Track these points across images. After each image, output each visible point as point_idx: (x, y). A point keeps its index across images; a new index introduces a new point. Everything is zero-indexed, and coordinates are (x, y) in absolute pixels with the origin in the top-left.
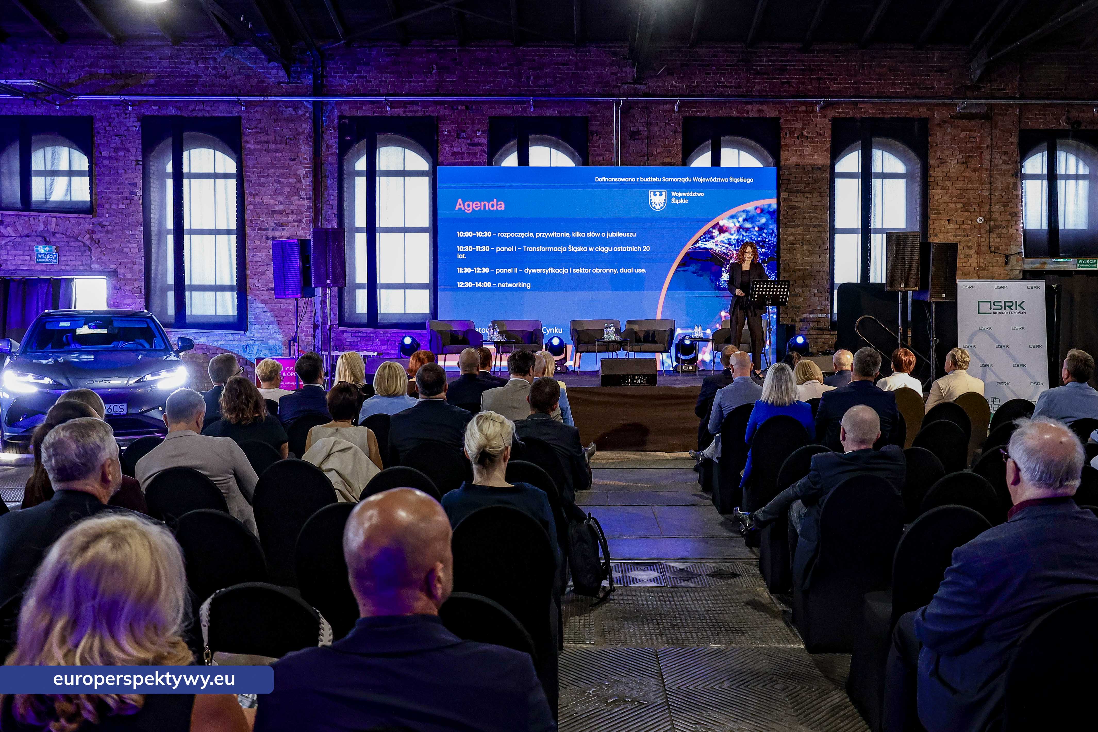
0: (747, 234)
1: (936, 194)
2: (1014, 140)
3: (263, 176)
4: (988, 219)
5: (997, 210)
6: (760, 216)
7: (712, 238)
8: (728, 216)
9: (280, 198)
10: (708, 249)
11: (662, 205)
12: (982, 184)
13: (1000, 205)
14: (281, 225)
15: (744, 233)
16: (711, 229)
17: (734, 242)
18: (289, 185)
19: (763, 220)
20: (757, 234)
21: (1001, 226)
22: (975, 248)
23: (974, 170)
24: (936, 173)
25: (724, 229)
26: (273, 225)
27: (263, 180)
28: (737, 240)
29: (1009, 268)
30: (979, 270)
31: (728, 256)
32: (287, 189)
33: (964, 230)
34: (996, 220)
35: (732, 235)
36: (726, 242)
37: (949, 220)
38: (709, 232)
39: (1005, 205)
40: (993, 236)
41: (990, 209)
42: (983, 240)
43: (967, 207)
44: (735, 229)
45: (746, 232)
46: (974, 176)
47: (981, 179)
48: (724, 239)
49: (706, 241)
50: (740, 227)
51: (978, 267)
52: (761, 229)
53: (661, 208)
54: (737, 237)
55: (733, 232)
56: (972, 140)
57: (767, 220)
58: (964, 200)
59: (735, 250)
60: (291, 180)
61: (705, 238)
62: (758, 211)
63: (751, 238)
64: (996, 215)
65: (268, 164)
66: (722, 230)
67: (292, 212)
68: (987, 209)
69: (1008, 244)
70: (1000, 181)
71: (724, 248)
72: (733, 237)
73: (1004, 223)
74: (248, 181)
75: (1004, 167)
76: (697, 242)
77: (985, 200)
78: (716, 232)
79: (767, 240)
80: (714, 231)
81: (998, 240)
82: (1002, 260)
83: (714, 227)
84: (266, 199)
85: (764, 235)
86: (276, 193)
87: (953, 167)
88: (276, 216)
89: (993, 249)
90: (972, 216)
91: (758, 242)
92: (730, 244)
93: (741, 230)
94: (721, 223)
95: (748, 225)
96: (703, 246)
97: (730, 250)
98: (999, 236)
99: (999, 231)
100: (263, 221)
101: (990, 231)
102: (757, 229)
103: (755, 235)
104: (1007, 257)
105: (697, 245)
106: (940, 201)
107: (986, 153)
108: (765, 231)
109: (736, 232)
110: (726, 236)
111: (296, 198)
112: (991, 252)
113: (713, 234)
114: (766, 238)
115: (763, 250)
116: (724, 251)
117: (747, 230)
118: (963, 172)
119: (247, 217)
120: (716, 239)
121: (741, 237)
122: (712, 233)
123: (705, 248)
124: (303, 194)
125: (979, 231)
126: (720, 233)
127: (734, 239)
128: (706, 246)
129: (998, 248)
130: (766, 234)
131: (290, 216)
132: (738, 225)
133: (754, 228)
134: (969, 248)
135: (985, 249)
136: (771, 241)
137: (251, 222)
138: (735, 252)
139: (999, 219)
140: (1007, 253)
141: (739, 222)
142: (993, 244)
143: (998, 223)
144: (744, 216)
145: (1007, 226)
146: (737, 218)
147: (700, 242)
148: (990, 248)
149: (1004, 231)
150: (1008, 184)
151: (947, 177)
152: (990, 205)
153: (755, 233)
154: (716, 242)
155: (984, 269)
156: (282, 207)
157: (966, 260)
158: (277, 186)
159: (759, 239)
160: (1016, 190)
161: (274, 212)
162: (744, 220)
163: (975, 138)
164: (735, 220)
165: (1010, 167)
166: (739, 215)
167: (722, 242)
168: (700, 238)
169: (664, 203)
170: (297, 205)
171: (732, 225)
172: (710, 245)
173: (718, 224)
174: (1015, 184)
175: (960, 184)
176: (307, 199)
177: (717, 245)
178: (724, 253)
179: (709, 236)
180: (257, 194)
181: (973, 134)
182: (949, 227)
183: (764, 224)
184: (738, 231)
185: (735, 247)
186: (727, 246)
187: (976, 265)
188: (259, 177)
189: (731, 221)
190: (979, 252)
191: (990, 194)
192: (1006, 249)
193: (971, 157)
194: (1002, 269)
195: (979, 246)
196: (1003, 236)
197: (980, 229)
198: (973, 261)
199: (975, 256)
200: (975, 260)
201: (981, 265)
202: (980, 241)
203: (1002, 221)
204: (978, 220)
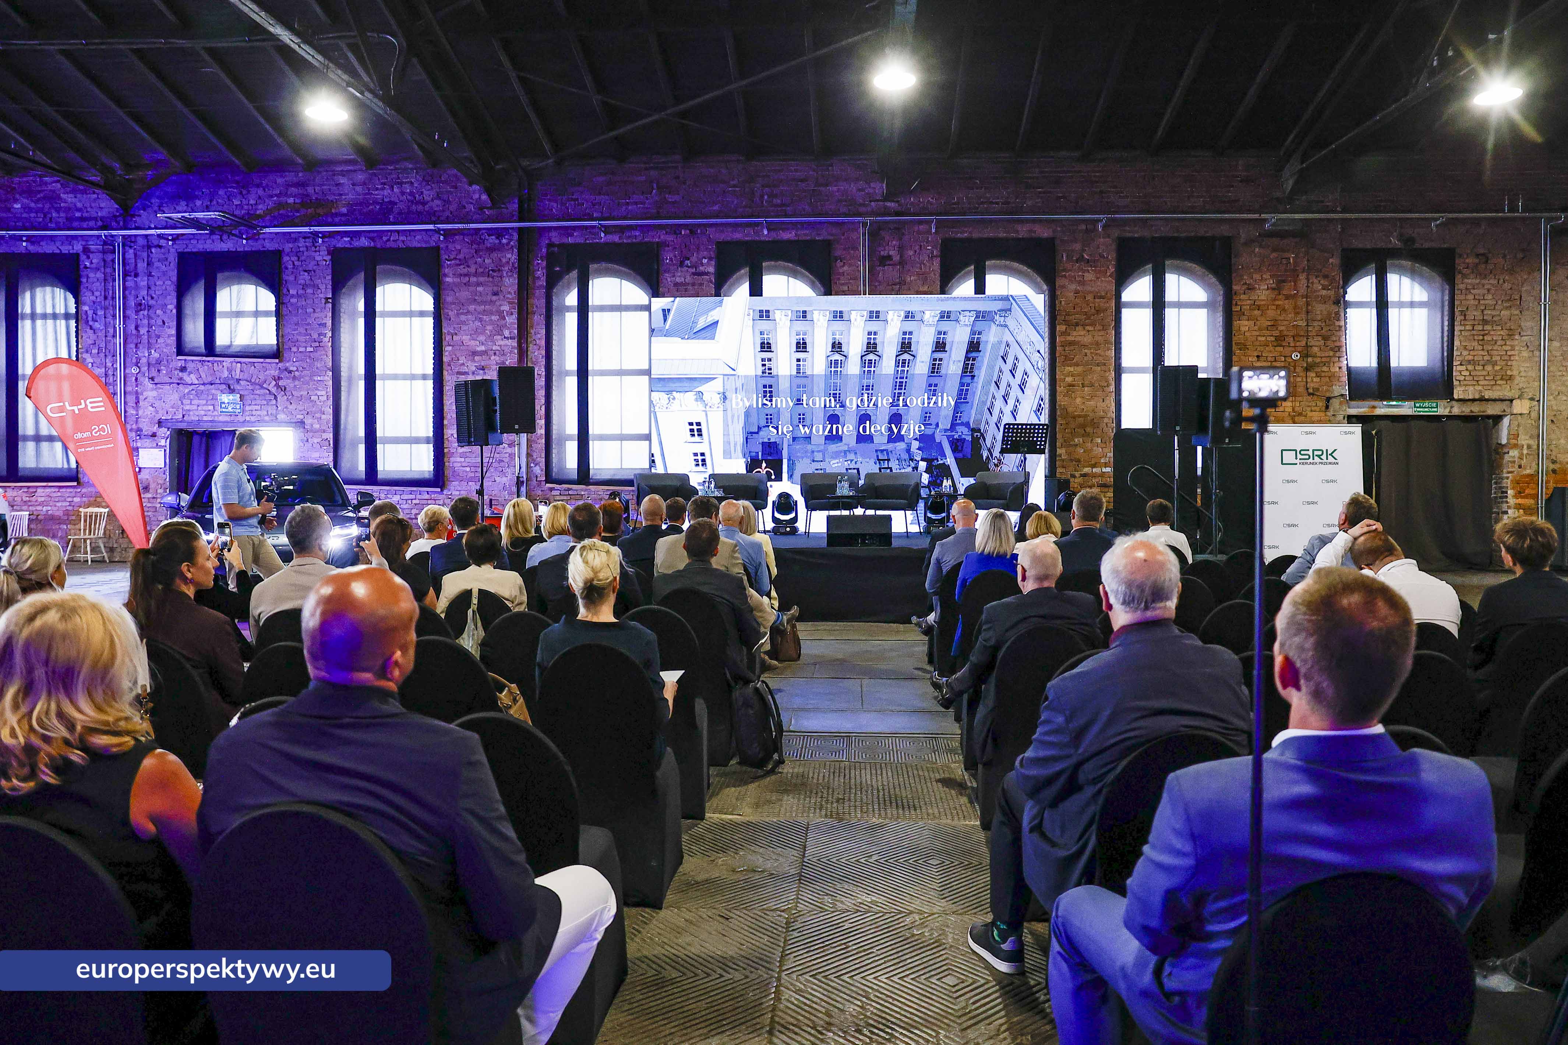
1: (1243, 325)
2: (1335, 261)
3: (462, 314)
4: (1305, 355)
5: (1316, 343)
9: (482, 338)
12: (1297, 313)
13: (1320, 338)
14: (483, 369)
18: (491, 322)
21: (1320, 363)
23: (1287, 297)
24: (1244, 301)
26: (474, 368)
27: (463, 318)
29: (1330, 411)
30: (1294, 416)
32: (489, 328)
34: (1314, 356)
37: (1258, 357)
39: (1326, 338)
40: (1311, 374)
41: (1307, 343)
42: (1298, 379)
43: (1280, 340)
46: (1288, 304)
47: (1296, 308)
51: (1294, 412)
56: (1284, 261)
58: (1276, 333)
60: (493, 318)
64: (1315, 350)
65: (468, 299)
67: (495, 354)
68: (1303, 343)
69: (1329, 384)
70: (1320, 309)
73: (1324, 359)
74: (446, 319)
75: (1324, 292)
77: (1302, 333)
81: (1318, 379)
82: (1321, 404)
84: (466, 338)
86: (476, 332)
87: (1262, 294)
88: (477, 358)
89: (1311, 391)
90: (1287, 351)
98: (1318, 375)
99: (1318, 369)
100: (463, 364)
101: (1307, 369)
104: (1328, 399)
106: (1247, 334)
107: (1302, 277)
111: (499, 337)
112: (1309, 394)
118: (1275, 300)
119: (445, 359)
124: (507, 333)
125: (1295, 369)
129: (1318, 389)
131: (493, 357)
135: (1301, 390)
137: (449, 365)
139: (1318, 355)
140: (1328, 395)
142: (1311, 385)
143: (1318, 360)
145: (1329, 362)
148: (1307, 389)
149: (1325, 369)
150: (1329, 314)
151: (1256, 306)
152: (1307, 338)
155: (1300, 414)
156: (483, 348)
158: (478, 324)
160: (1339, 320)
161: (474, 353)
163: (1287, 258)
165: (1331, 293)
170: (500, 346)
174: (1337, 314)
175: (1271, 313)
176: (511, 338)
180: (456, 334)
181: (1286, 255)
182: (1258, 364)
187: (1290, 410)
188: (458, 314)
190: (1294, 395)
191: (1307, 325)
192: (1328, 391)
193: (1284, 281)
194: (1322, 414)
195: (1295, 387)
196: (1324, 374)
197: (1295, 366)
198: (1287, 404)
199: (1290, 399)
200: (1290, 403)
201: (1297, 409)
202: (1295, 380)
203: (1322, 357)
204: (1293, 356)
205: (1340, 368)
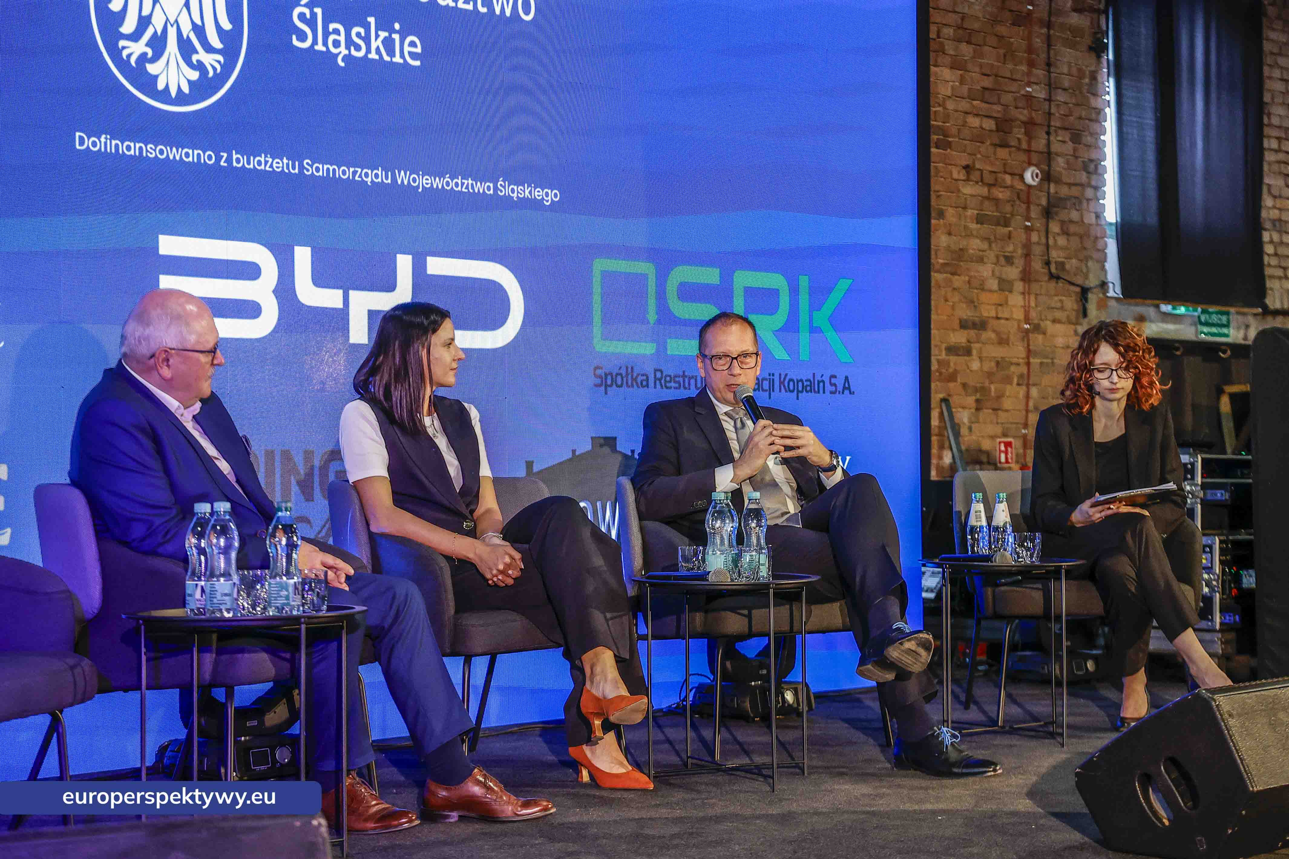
4: (1047, 177)
5: (1062, 146)
12: (1032, 65)
13: (1066, 135)
21: (1068, 198)
22: (1020, 263)
23: (1017, 20)
30: (1027, 331)
33: (996, 201)
34: (1058, 181)
37: (967, 168)
39: (1076, 138)
40: (1054, 227)
41: (1048, 144)
42: (1035, 237)
43: (1002, 131)
46: (1017, 36)
47: (1030, 50)
51: (1027, 320)
58: (997, 111)
64: (1060, 163)
68: (1044, 142)
69: (1082, 254)
70: (1066, 60)
73: (1075, 191)
75: (1073, 19)
77: (1039, 117)
81: (1062, 241)
82: (1071, 303)
89: (1054, 268)
90: (1015, 160)
98: (1064, 231)
99: (1063, 215)
101: (1048, 213)
104: (1084, 292)
106: (950, 106)
112: (1052, 276)
118: (997, 19)
125: (1028, 208)
129: (1061, 266)
134: (1009, 260)
135: (1037, 265)
139: (1065, 179)
140: (1079, 280)
142: (1054, 254)
143: (1064, 191)
145: (1080, 203)
148: (1048, 263)
149: (1074, 215)
150: (1080, 74)
152: (1048, 133)
155: (1037, 328)
157: (995, 298)
160: (1093, 95)
175: (990, 56)
182: (967, 190)
187: (1019, 314)
190: (1027, 277)
191: (1048, 99)
192: (1078, 271)
194: (1070, 330)
195: (1027, 255)
196: (1072, 228)
197: (1028, 203)
198: (1016, 300)
199: (1019, 286)
200: (1020, 298)
201: (1033, 314)
202: (1028, 239)
203: (1070, 185)
204: (1028, 176)
205: (1098, 216)
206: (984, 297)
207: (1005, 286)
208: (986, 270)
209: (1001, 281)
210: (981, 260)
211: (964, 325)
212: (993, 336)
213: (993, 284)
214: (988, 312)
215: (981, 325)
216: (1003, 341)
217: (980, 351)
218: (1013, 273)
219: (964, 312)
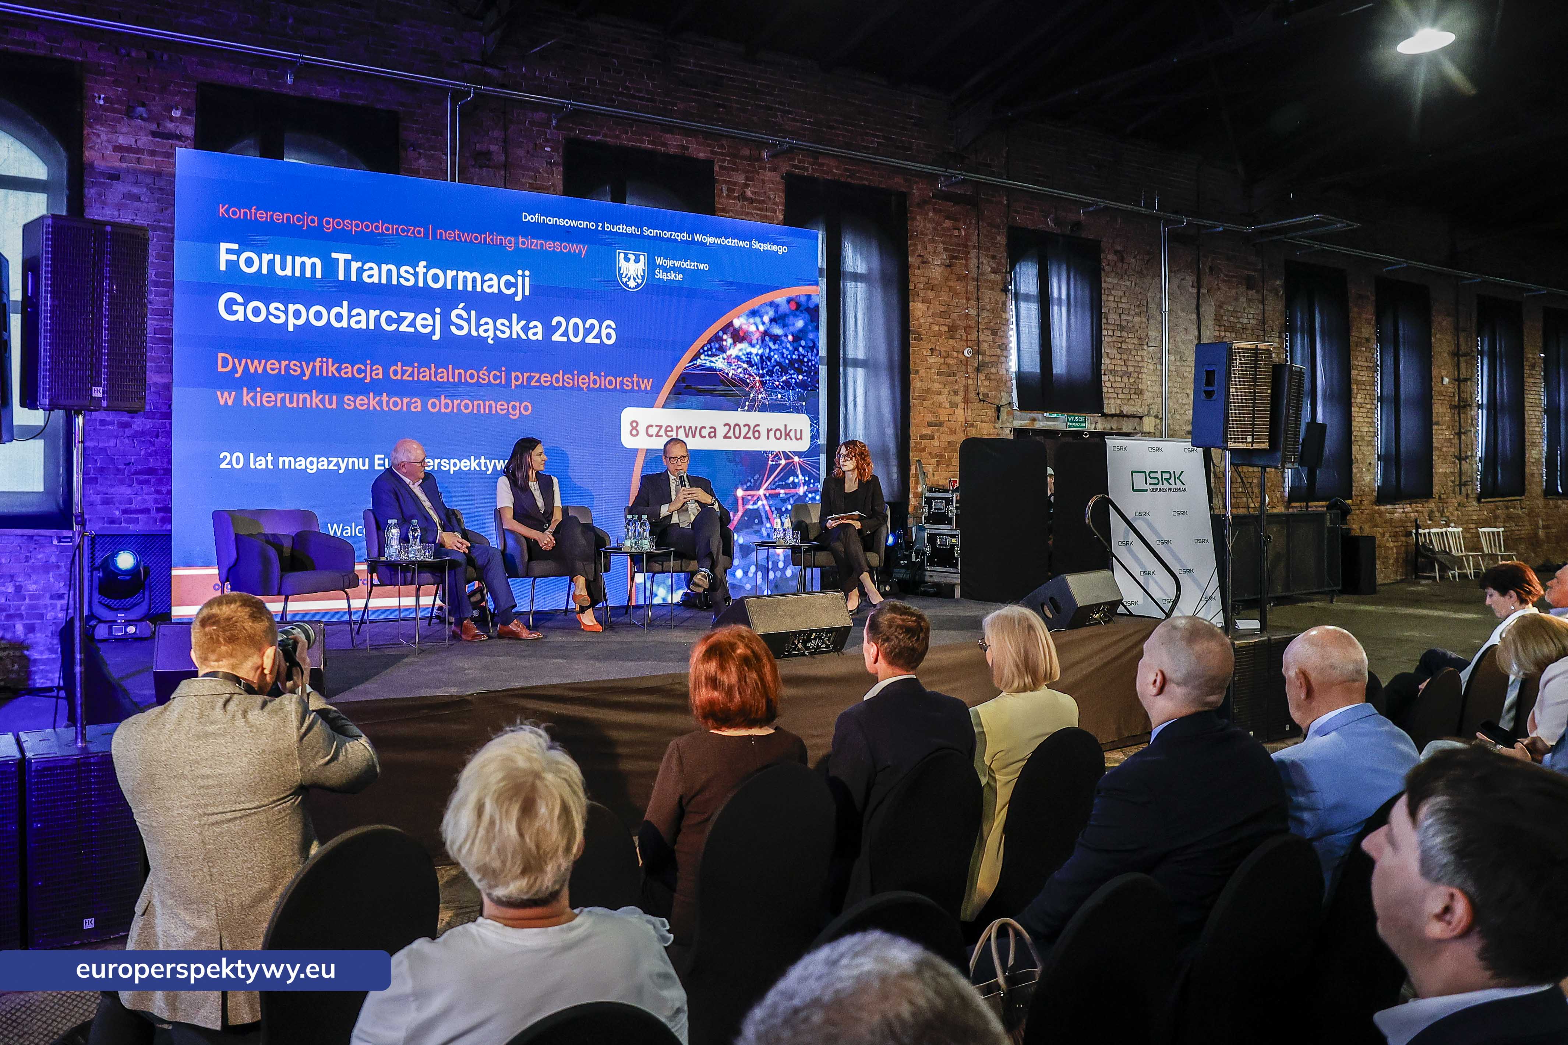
0: (777, 347)
1: (917, 308)
2: (1001, 239)
4: (978, 353)
5: (986, 337)
6: (796, 316)
7: (722, 349)
8: (747, 312)
10: (715, 370)
11: (640, 281)
12: (968, 299)
13: (990, 333)
15: (771, 344)
16: (721, 334)
17: (756, 359)
19: (800, 324)
20: (791, 348)
21: (990, 362)
22: (962, 394)
23: (959, 278)
24: (917, 278)
25: (741, 334)
28: (761, 356)
29: (998, 426)
30: (966, 427)
31: (747, 385)
33: (948, 365)
34: (984, 354)
35: (753, 346)
36: (743, 357)
37: (931, 350)
38: (717, 338)
39: (994, 333)
40: (982, 376)
41: (978, 337)
42: (970, 382)
43: (952, 331)
44: (757, 335)
45: (774, 344)
46: (959, 287)
47: (967, 292)
48: (741, 354)
49: (713, 355)
50: (766, 333)
51: (966, 421)
52: (797, 338)
53: (637, 286)
54: (760, 352)
55: (754, 342)
56: (956, 233)
57: (806, 325)
58: (949, 322)
59: (758, 375)
61: (710, 349)
62: (793, 306)
63: (783, 354)
64: (985, 346)
66: (739, 336)
68: (976, 336)
69: (998, 389)
70: (988, 296)
71: (740, 370)
72: (754, 351)
73: (993, 359)
75: (993, 276)
76: (697, 356)
77: (973, 324)
78: (728, 341)
79: (806, 360)
80: (725, 337)
81: (987, 383)
82: (991, 413)
83: (724, 330)
85: (801, 349)
87: (936, 271)
89: (981, 397)
90: (958, 345)
91: (792, 361)
92: (749, 363)
93: (767, 338)
94: (737, 323)
95: (777, 331)
96: (708, 364)
97: (750, 375)
98: (988, 378)
99: (987, 370)
101: (978, 370)
102: (790, 338)
103: (787, 349)
104: (998, 408)
105: (699, 362)
106: (922, 321)
107: (973, 254)
108: (803, 343)
109: (760, 342)
110: (742, 348)
112: (980, 400)
113: (724, 343)
114: (804, 356)
115: (800, 377)
116: (741, 375)
117: (775, 339)
118: (948, 279)
120: (728, 353)
121: (768, 350)
122: (722, 340)
123: (711, 369)
125: (967, 368)
126: (734, 343)
127: (757, 355)
128: (712, 364)
129: (986, 395)
130: (803, 347)
132: (762, 328)
133: (786, 336)
134: (956, 393)
135: (972, 395)
136: (811, 361)
138: (757, 378)
139: (988, 353)
140: (997, 402)
141: (763, 323)
142: (981, 389)
143: (987, 359)
144: (771, 313)
145: (996, 364)
146: (761, 317)
147: (703, 357)
148: (978, 394)
149: (993, 370)
150: (995, 303)
151: (930, 286)
152: (978, 332)
153: (788, 345)
154: (729, 357)
155: (972, 425)
157: (950, 411)
159: (794, 357)
160: (1005, 312)
162: (772, 320)
163: (959, 230)
164: (758, 320)
165: (999, 278)
166: (763, 310)
167: (738, 358)
168: (703, 348)
169: (643, 277)
171: (753, 328)
172: (719, 363)
173: (731, 324)
174: (1004, 304)
175: (944, 296)
177: (730, 364)
178: (741, 379)
179: (716, 346)
181: (958, 224)
182: (932, 360)
183: (803, 331)
184: (763, 340)
185: (758, 368)
186: (745, 366)
187: (961, 419)
189: (751, 320)
190: (966, 401)
191: (978, 315)
192: (996, 397)
193: (956, 258)
194: (991, 426)
195: (966, 391)
196: (993, 377)
197: (967, 365)
198: (960, 412)
199: (962, 405)
200: (962, 411)
201: (969, 419)
202: (967, 383)
203: (990, 356)
204: (966, 352)
205: (1007, 371)
206: (941, 411)
207: (954, 405)
208: (942, 398)
209: (951, 403)
210: (940, 393)
211: (930, 424)
212: (946, 429)
213: (948, 405)
214: (943, 417)
215: (941, 424)
216: (953, 432)
217: (939, 438)
218: (959, 399)
219: (930, 418)
